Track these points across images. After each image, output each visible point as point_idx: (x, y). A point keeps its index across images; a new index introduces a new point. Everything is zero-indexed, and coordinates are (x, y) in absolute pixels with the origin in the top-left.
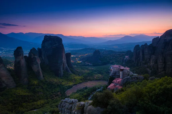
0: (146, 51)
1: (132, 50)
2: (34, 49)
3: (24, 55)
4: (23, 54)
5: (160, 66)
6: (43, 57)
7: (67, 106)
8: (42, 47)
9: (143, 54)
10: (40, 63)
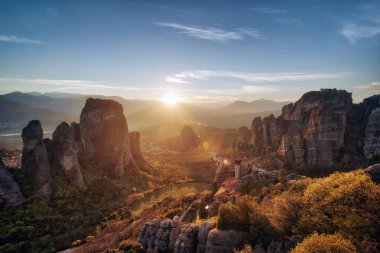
0: (273, 128)
1: (249, 126)
2: (64, 124)
3: (45, 137)
4: (41, 135)
5: (296, 155)
6: (83, 141)
7: (158, 234)
8: (81, 121)
9: (268, 134)
10: (77, 152)
